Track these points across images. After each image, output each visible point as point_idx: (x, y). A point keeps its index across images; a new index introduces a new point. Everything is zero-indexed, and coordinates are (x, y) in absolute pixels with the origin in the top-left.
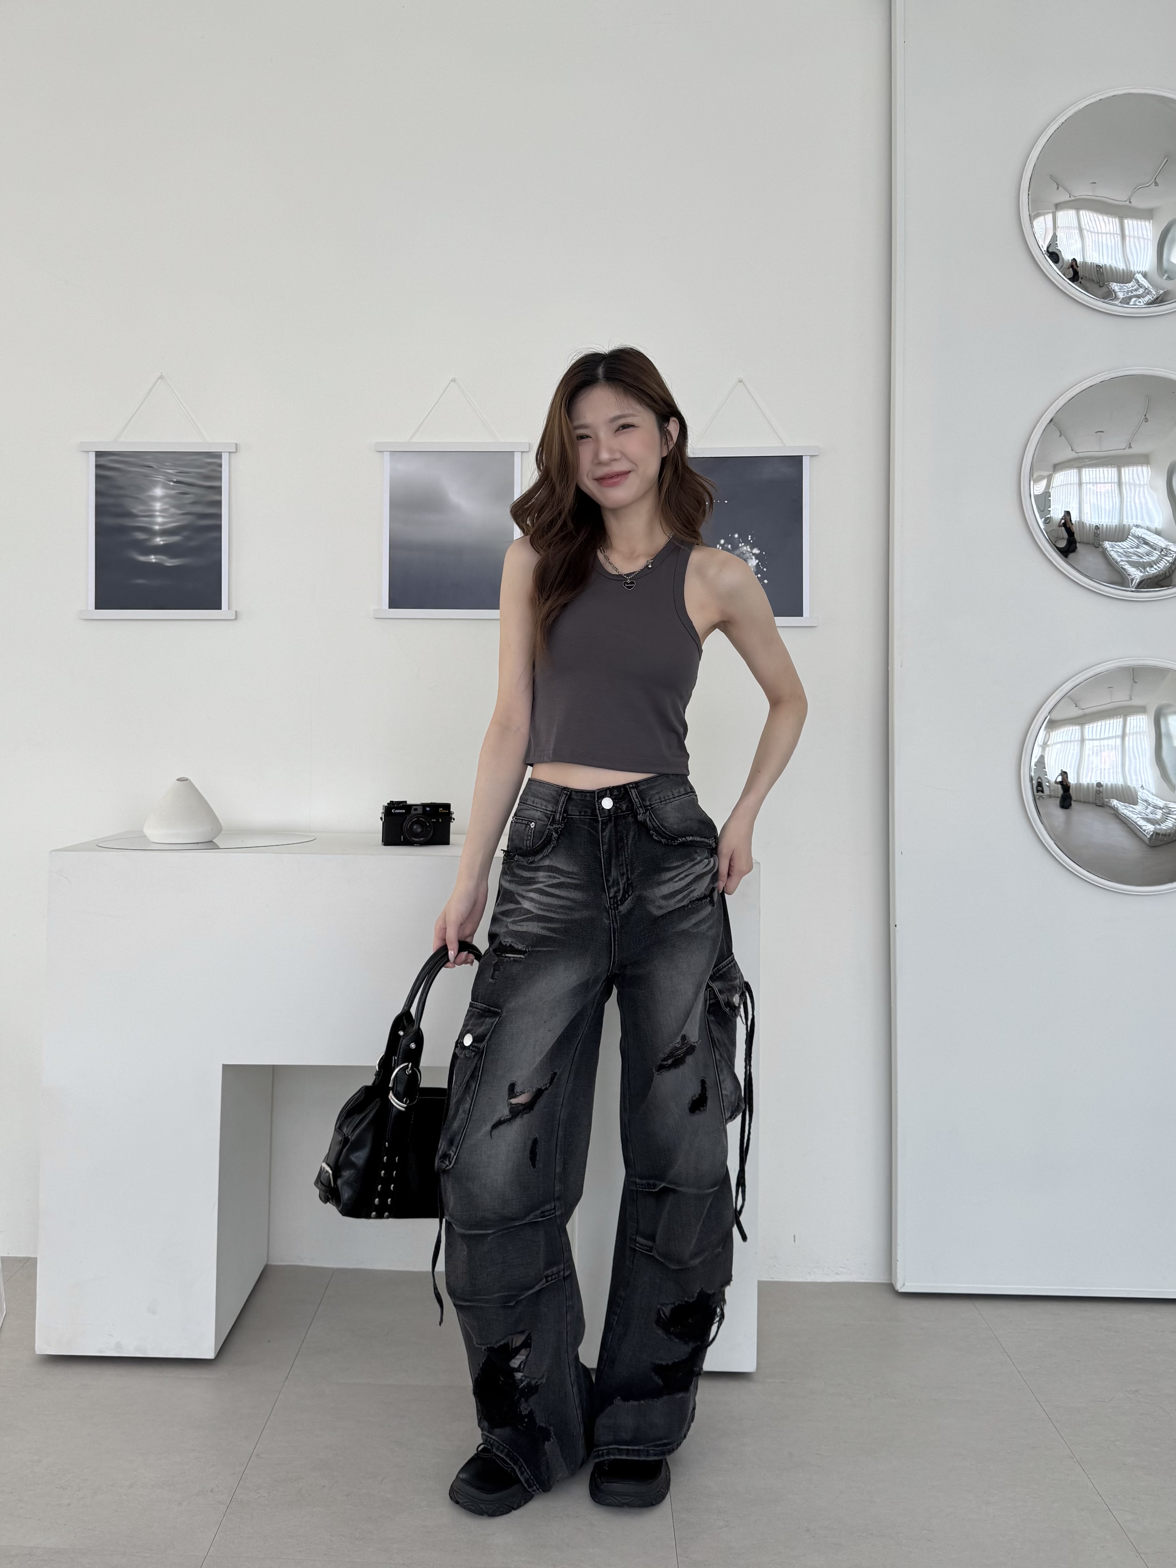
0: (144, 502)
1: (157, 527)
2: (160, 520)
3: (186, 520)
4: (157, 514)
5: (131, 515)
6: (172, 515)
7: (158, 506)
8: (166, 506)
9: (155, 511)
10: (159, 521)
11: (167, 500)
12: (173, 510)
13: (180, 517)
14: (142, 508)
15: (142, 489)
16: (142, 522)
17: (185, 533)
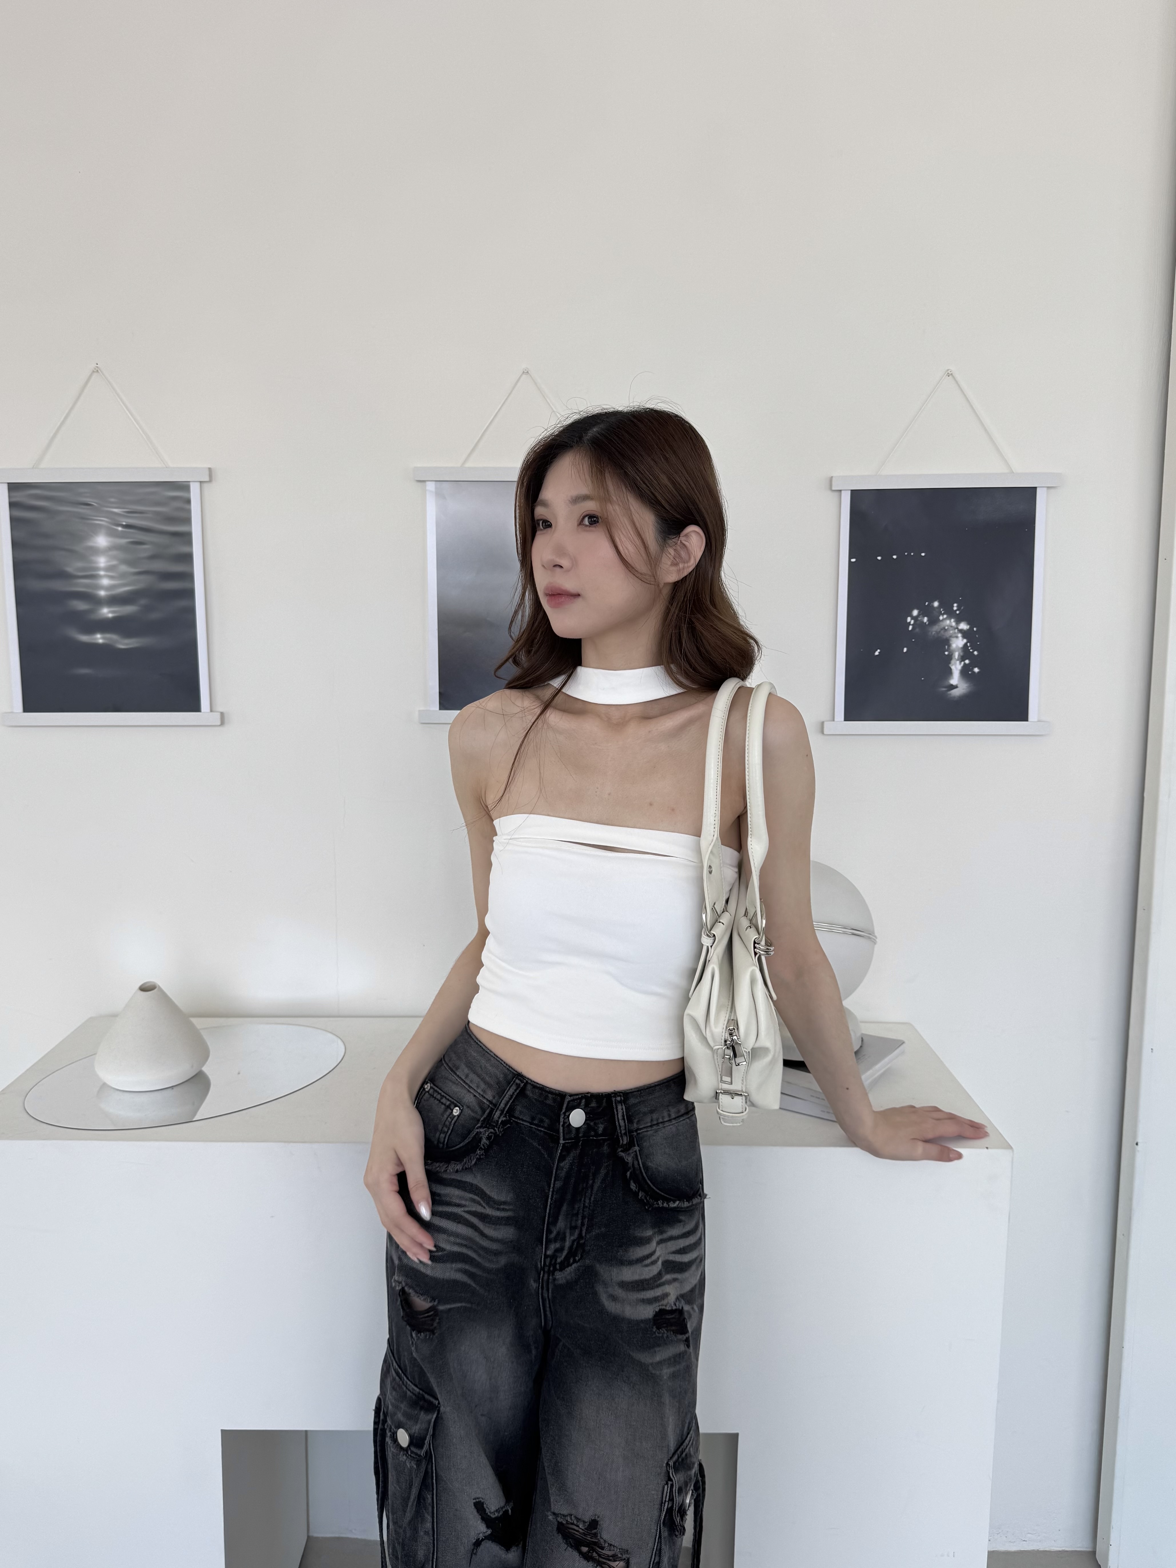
0: (82, 557)
1: (102, 593)
2: (105, 582)
3: (143, 582)
4: (102, 573)
5: (64, 575)
6: (123, 576)
7: (102, 561)
8: (114, 563)
9: (98, 569)
10: (105, 585)
11: (114, 553)
12: (124, 568)
13: (136, 577)
14: (80, 564)
15: (80, 537)
16: (81, 585)
17: (143, 602)
